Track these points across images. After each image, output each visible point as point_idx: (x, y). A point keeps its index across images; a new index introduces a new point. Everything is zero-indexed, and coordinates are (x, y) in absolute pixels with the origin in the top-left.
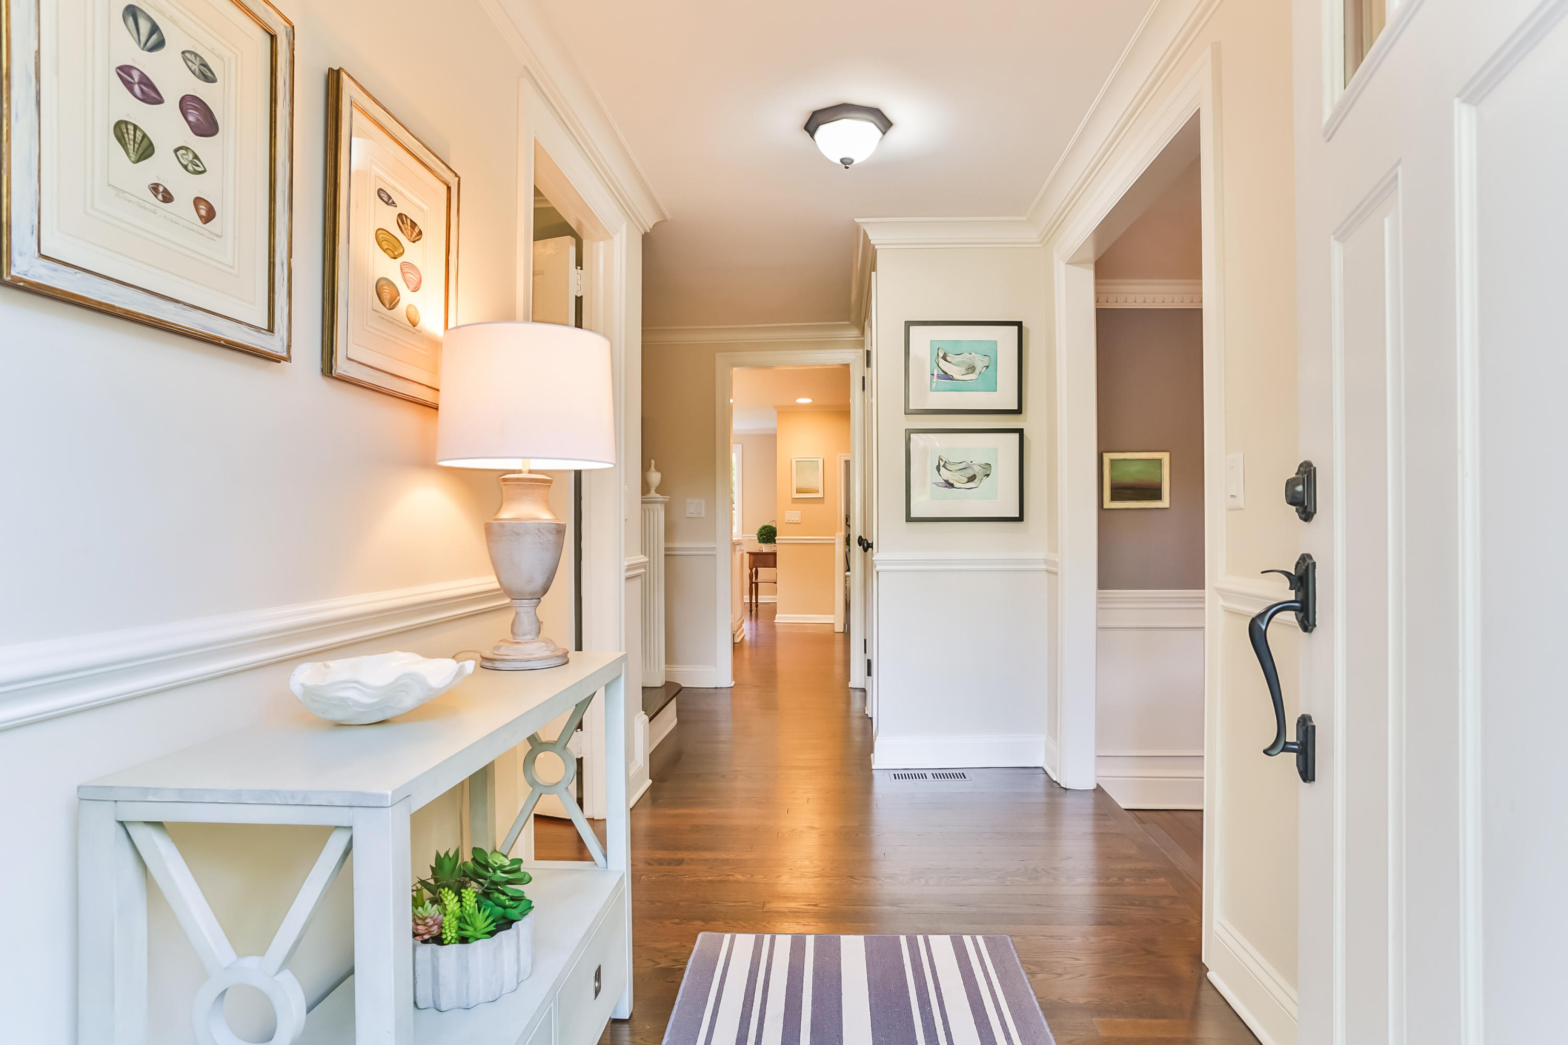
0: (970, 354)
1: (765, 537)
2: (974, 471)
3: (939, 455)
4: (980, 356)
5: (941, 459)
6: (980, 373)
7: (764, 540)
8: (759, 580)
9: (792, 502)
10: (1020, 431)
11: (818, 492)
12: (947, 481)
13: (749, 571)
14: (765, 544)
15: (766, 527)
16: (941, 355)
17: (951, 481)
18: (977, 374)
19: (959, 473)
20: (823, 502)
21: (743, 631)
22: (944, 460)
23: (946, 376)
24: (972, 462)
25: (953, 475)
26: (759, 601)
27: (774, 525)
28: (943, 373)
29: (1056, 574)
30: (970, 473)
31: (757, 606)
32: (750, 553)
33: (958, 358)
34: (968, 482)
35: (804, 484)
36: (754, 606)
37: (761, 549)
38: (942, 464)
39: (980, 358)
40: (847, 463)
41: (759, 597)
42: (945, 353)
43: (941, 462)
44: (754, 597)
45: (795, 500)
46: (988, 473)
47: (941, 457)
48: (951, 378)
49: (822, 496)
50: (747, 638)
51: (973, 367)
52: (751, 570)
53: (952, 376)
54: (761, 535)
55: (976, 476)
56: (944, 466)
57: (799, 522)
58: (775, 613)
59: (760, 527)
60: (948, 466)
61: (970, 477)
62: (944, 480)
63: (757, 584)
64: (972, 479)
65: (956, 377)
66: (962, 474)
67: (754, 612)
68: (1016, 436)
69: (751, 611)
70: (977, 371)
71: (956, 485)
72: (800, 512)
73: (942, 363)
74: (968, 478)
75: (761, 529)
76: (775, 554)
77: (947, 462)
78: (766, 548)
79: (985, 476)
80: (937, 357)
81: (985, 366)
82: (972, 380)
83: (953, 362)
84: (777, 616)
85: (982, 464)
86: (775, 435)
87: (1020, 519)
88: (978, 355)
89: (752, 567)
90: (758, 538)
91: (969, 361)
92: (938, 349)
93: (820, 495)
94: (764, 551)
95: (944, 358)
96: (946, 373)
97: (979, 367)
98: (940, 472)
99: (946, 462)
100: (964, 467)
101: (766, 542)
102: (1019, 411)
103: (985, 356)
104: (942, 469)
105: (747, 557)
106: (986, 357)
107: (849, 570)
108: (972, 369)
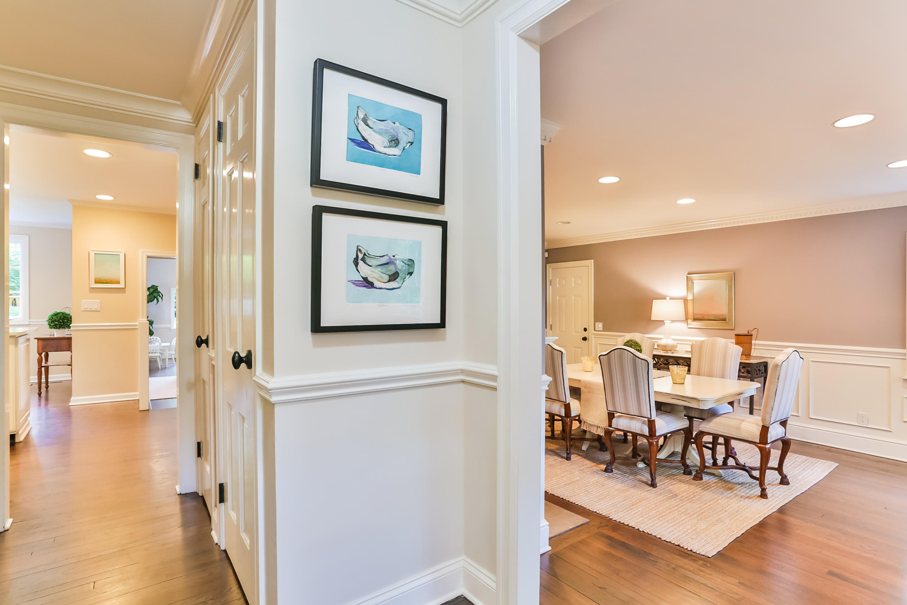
0: (394, 123)
1: (57, 323)
2: (396, 268)
3: (359, 245)
4: (404, 128)
5: (360, 250)
6: (404, 149)
7: (56, 326)
8: (49, 363)
9: (90, 292)
10: (444, 224)
11: (119, 283)
12: (365, 279)
13: (38, 356)
14: (57, 330)
15: (58, 314)
16: (361, 116)
17: (370, 279)
18: (400, 150)
19: (379, 269)
20: (125, 292)
21: (29, 424)
22: (363, 251)
23: (364, 144)
24: (394, 256)
25: (373, 272)
26: (49, 380)
27: (67, 312)
28: (362, 140)
29: (495, 389)
30: (392, 269)
31: (47, 387)
32: (38, 339)
33: (382, 125)
34: (389, 281)
35: (103, 275)
36: (43, 385)
37: (52, 334)
38: (361, 256)
39: (404, 131)
41: (49, 376)
42: (366, 115)
43: (359, 254)
44: (43, 376)
45: (93, 290)
46: (411, 271)
47: (359, 247)
48: (371, 148)
49: (123, 287)
50: (34, 434)
51: (397, 139)
52: (40, 354)
53: (373, 146)
54: (53, 322)
55: (398, 274)
56: (363, 260)
57: (98, 310)
58: (70, 395)
59: (52, 312)
60: (368, 260)
61: (392, 275)
62: (362, 277)
63: (47, 368)
64: (394, 277)
65: (378, 147)
66: (383, 271)
67: (43, 394)
68: (439, 230)
69: (40, 394)
70: (401, 146)
71: (377, 284)
72: (100, 301)
73: (362, 127)
74: (390, 276)
75: (52, 316)
76: (70, 339)
77: (367, 254)
78: (58, 333)
79: (408, 274)
80: (356, 118)
81: (409, 142)
82: (395, 155)
83: (375, 128)
84: (72, 398)
85: (405, 260)
86: (71, 231)
87: (441, 326)
88: (402, 127)
89: (41, 352)
90: (49, 324)
91: (392, 131)
92: (358, 107)
93: (121, 285)
94: (55, 336)
95: (365, 121)
96: (366, 141)
97: (404, 140)
98: (358, 266)
99: (365, 254)
100: (386, 262)
101: (59, 328)
102: (441, 201)
103: (410, 129)
104: (361, 263)
105: (34, 342)
106: (411, 132)
108: (395, 142)
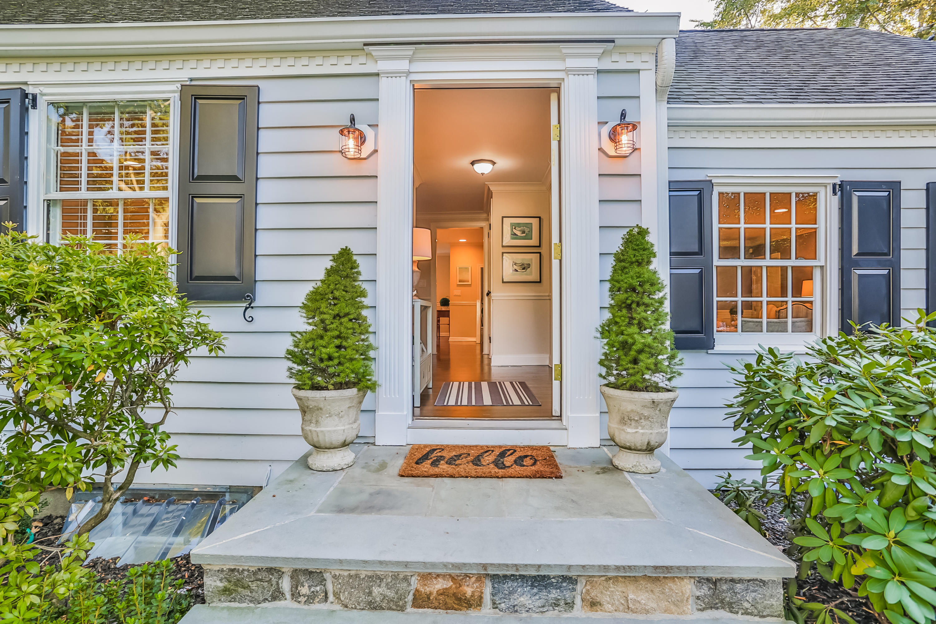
0: (523, 227)
1: (444, 303)
2: (525, 266)
3: (513, 261)
7: (443, 305)
8: (441, 323)
9: (456, 287)
10: (540, 253)
11: (468, 282)
15: (444, 300)
18: (526, 234)
20: (471, 286)
23: (515, 234)
24: (524, 263)
25: (518, 268)
27: (448, 298)
30: (523, 266)
32: (437, 310)
33: (519, 229)
34: (523, 270)
35: (461, 279)
38: (513, 263)
39: (527, 229)
40: (482, 269)
45: (458, 285)
46: (530, 267)
48: (517, 235)
51: (524, 232)
54: (442, 302)
55: (525, 268)
57: (460, 295)
58: (448, 340)
60: (516, 265)
61: (523, 268)
62: (515, 269)
63: (439, 326)
65: (519, 235)
66: (521, 267)
68: (539, 254)
71: (519, 271)
72: (460, 291)
73: (514, 230)
75: (442, 300)
76: (449, 311)
77: (516, 263)
78: (444, 308)
79: (528, 268)
80: (512, 228)
81: (529, 232)
82: (524, 236)
84: (450, 338)
85: (527, 264)
86: (449, 257)
87: (540, 282)
89: (437, 318)
90: (441, 304)
91: (523, 230)
92: (513, 225)
93: (470, 283)
94: (443, 310)
95: (515, 228)
97: (526, 232)
98: (514, 267)
100: (521, 265)
101: (445, 306)
102: (540, 246)
104: (514, 265)
105: (436, 312)
106: (529, 228)
107: (482, 326)
